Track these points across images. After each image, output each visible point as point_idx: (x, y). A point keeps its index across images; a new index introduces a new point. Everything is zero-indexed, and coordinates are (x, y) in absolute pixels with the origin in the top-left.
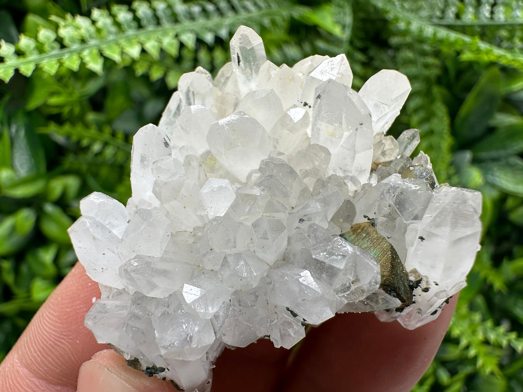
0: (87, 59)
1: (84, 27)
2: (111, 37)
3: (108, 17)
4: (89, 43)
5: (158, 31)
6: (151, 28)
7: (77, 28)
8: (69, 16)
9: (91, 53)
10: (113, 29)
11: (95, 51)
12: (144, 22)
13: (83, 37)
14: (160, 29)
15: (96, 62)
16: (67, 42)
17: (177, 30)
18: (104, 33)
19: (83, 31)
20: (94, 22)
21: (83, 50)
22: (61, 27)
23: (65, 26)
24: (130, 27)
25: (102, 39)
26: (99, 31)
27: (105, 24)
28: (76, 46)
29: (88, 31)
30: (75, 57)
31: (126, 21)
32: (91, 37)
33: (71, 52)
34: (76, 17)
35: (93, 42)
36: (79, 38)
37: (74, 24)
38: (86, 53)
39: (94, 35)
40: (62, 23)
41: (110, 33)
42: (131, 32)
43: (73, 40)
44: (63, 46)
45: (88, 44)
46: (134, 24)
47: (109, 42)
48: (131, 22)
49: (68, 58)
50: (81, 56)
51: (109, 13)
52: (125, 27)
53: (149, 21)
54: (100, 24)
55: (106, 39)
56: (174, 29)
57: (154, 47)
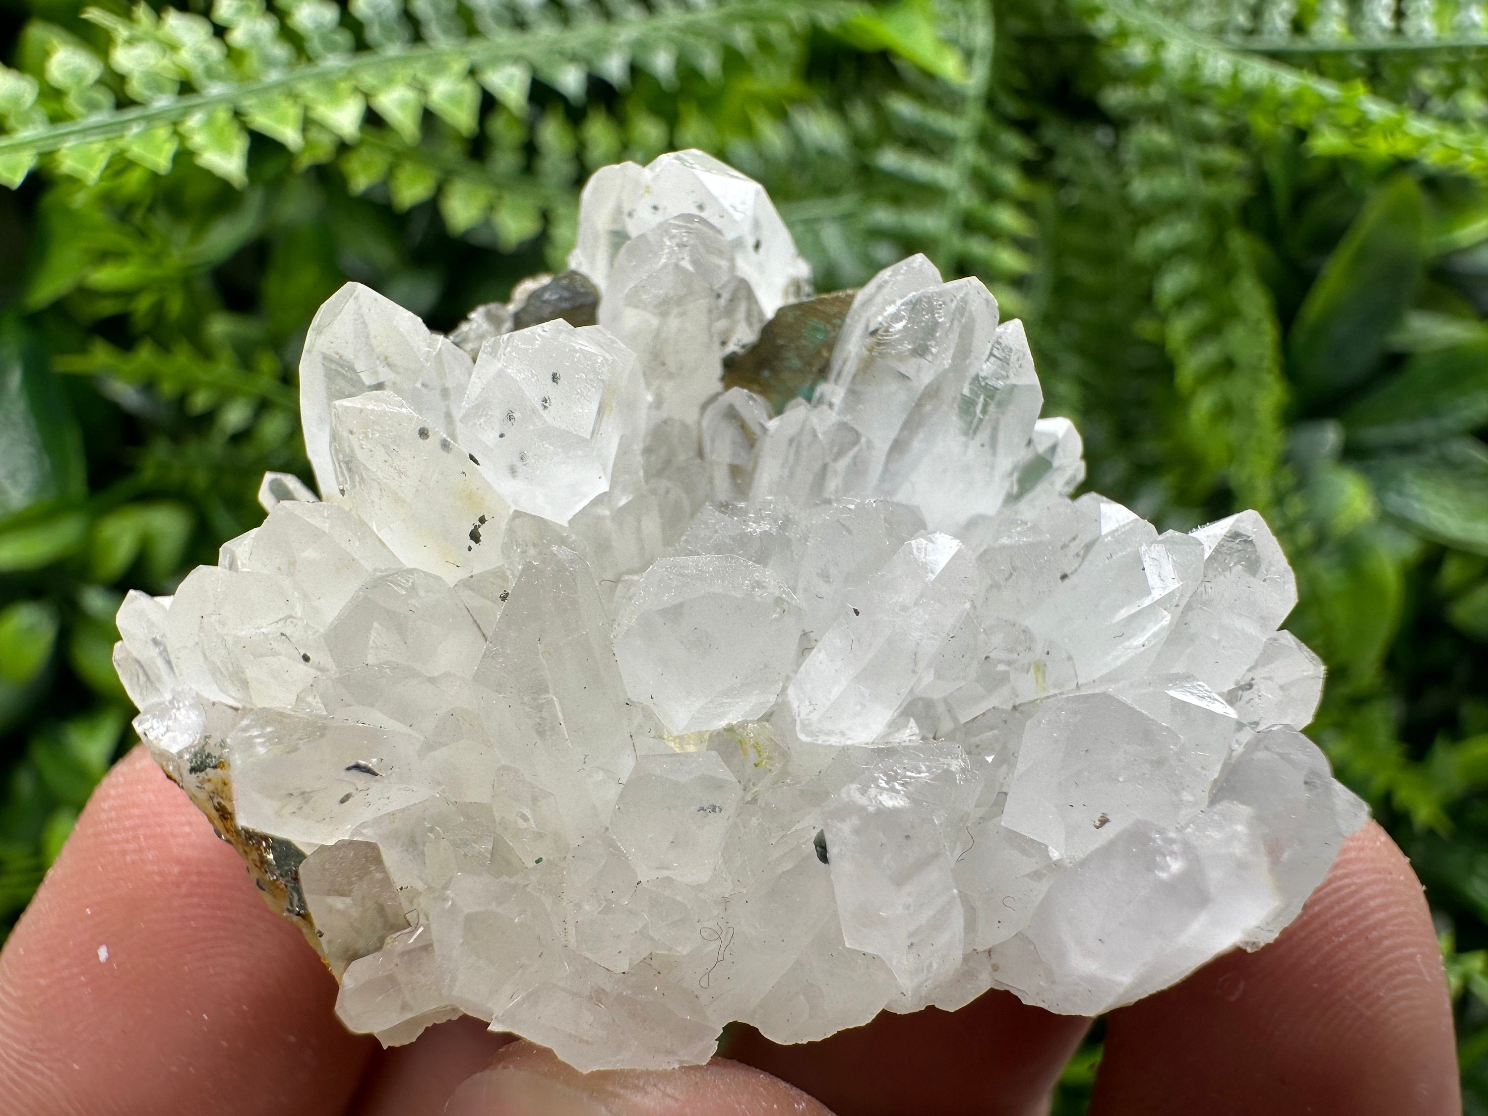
0: (198, 140)
1: (189, 44)
2: (274, 76)
3: (264, 15)
4: (205, 92)
5: (418, 59)
6: (394, 50)
7: (171, 47)
8: (142, 12)
9: (209, 123)
10: (280, 51)
11: (223, 115)
12: (374, 33)
13: (187, 73)
14: (420, 51)
15: (225, 149)
16: (135, 87)
17: (474, 58)
18: (253, 62)
19: (186, 56)
20: (220, 31)
21: (187, 112)
22: (119, 41)
23: (131, 42)
24: (331, 47)
25: (244, 79)
26: (233, 55)
27: (255, 38)
28: (163, 102)
29: (202, 56)
30: (162, 132)
31: (319, 26)
32: (211, 73)
33: (150, 119)
34: (163, 15)
35: (215, 89)
36: (172, 74)
37: (160, 34)
38: (194, 121)
39: (222, 69)
40: (122, 31)
41: (268, 62)
42: (333, 62)
43: (154, 82)
44: (123, 102)
45: (201, 96)
46: (344, 38)
47: (267, 89)
48: (333, 31)
49: (138, 136)
50: (182, 129)
51: (264, 5)
52: (315, 45)
53: (387, 30)
54: (238, 37)
55: (257, 80)
56: (463, 53)
57: (403, 104)
